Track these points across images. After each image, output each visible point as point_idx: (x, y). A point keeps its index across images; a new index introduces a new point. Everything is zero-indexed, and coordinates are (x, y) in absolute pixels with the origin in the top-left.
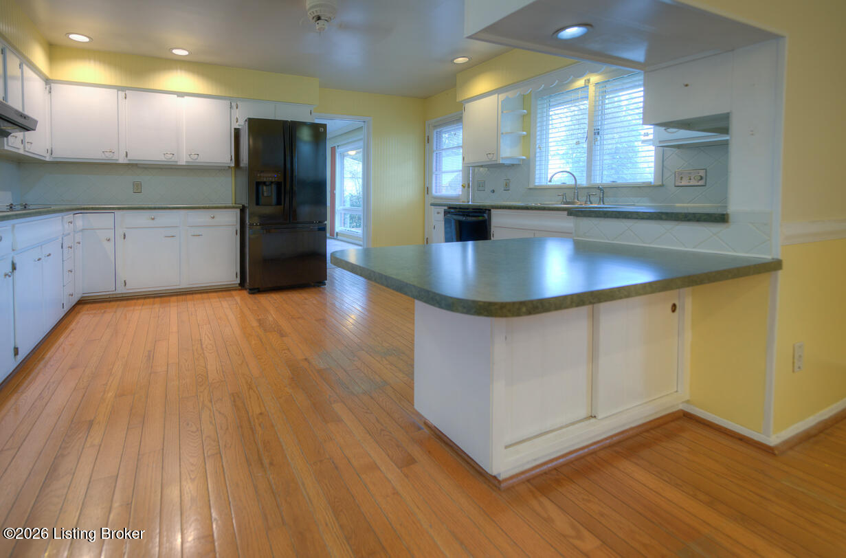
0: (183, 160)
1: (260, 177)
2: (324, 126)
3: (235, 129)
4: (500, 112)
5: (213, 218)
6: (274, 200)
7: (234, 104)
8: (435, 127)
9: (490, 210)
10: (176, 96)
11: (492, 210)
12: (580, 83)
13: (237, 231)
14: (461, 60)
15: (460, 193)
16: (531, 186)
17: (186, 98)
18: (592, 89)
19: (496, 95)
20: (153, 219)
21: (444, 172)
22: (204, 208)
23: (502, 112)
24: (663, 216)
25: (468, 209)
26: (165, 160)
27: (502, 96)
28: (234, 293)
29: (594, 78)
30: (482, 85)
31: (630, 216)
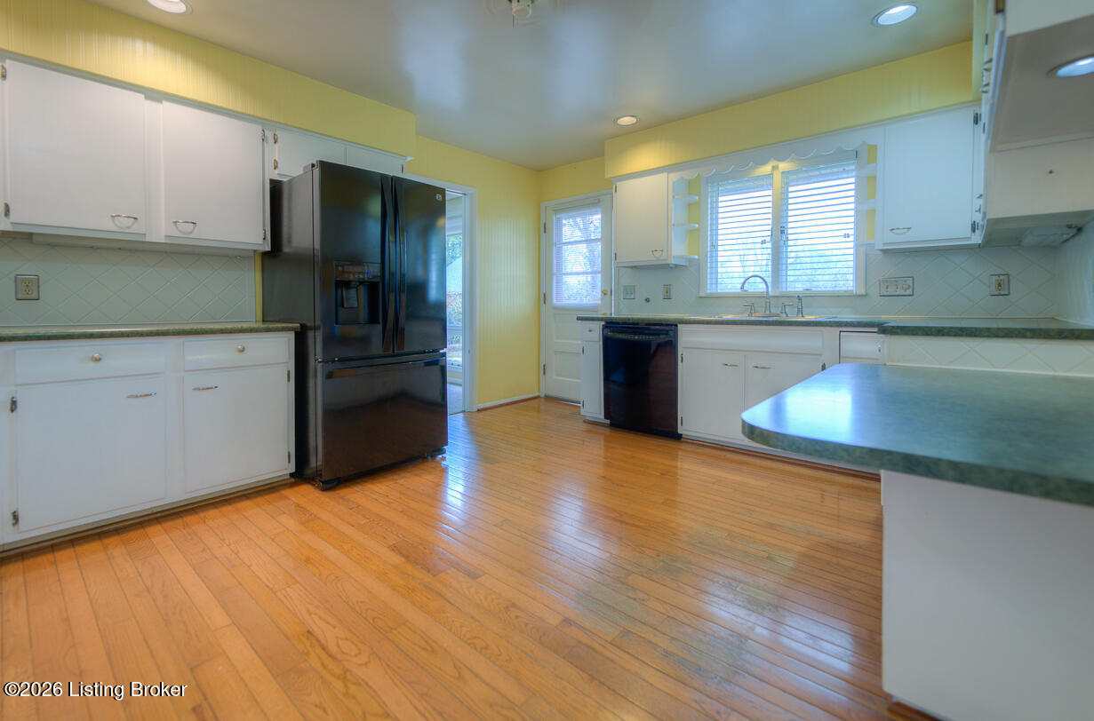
0: (159, 231)
1: (343, 272)
2: (442, 191)
3: (272, 182)
4: (671, 197)
5: (242, 350)
6: (363, 314)
7: (269, 135)
8: (557, 211)
9: (676, 325)
10: (143, 96)
11: (679, 326)
12: (767, 169)
13: (289, 373)
14: (626, 121)
15: (599, 302)
16: (702, 294)
17: (166, 104)
18: (777, 177)
19: (666, 174)
20: (98, 360)
21: (565, 274)
22: (222, 332)
23: (674, 197)
24: (1028, 334)
25: (638, 324)
26: (115, 229)
27: (674, 177)
28: (287, 492)
29: (783, 166)
30: (646, 158)
31: (977, 333)
